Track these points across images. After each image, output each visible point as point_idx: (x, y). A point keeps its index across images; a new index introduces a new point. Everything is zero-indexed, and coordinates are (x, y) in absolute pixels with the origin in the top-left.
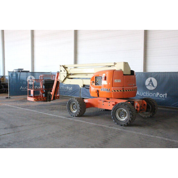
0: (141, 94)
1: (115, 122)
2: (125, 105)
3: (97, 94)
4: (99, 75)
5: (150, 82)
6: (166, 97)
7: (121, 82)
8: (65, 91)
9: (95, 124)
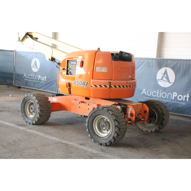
0: (149, 94)
1: (92, 138)
2: (108, 110)
3: (67, 88)
4: (72, 58)
5: (164, 74)
6: (187, 100)
7: (106, 71)
8: (34, 82)
9: (57, 140)
